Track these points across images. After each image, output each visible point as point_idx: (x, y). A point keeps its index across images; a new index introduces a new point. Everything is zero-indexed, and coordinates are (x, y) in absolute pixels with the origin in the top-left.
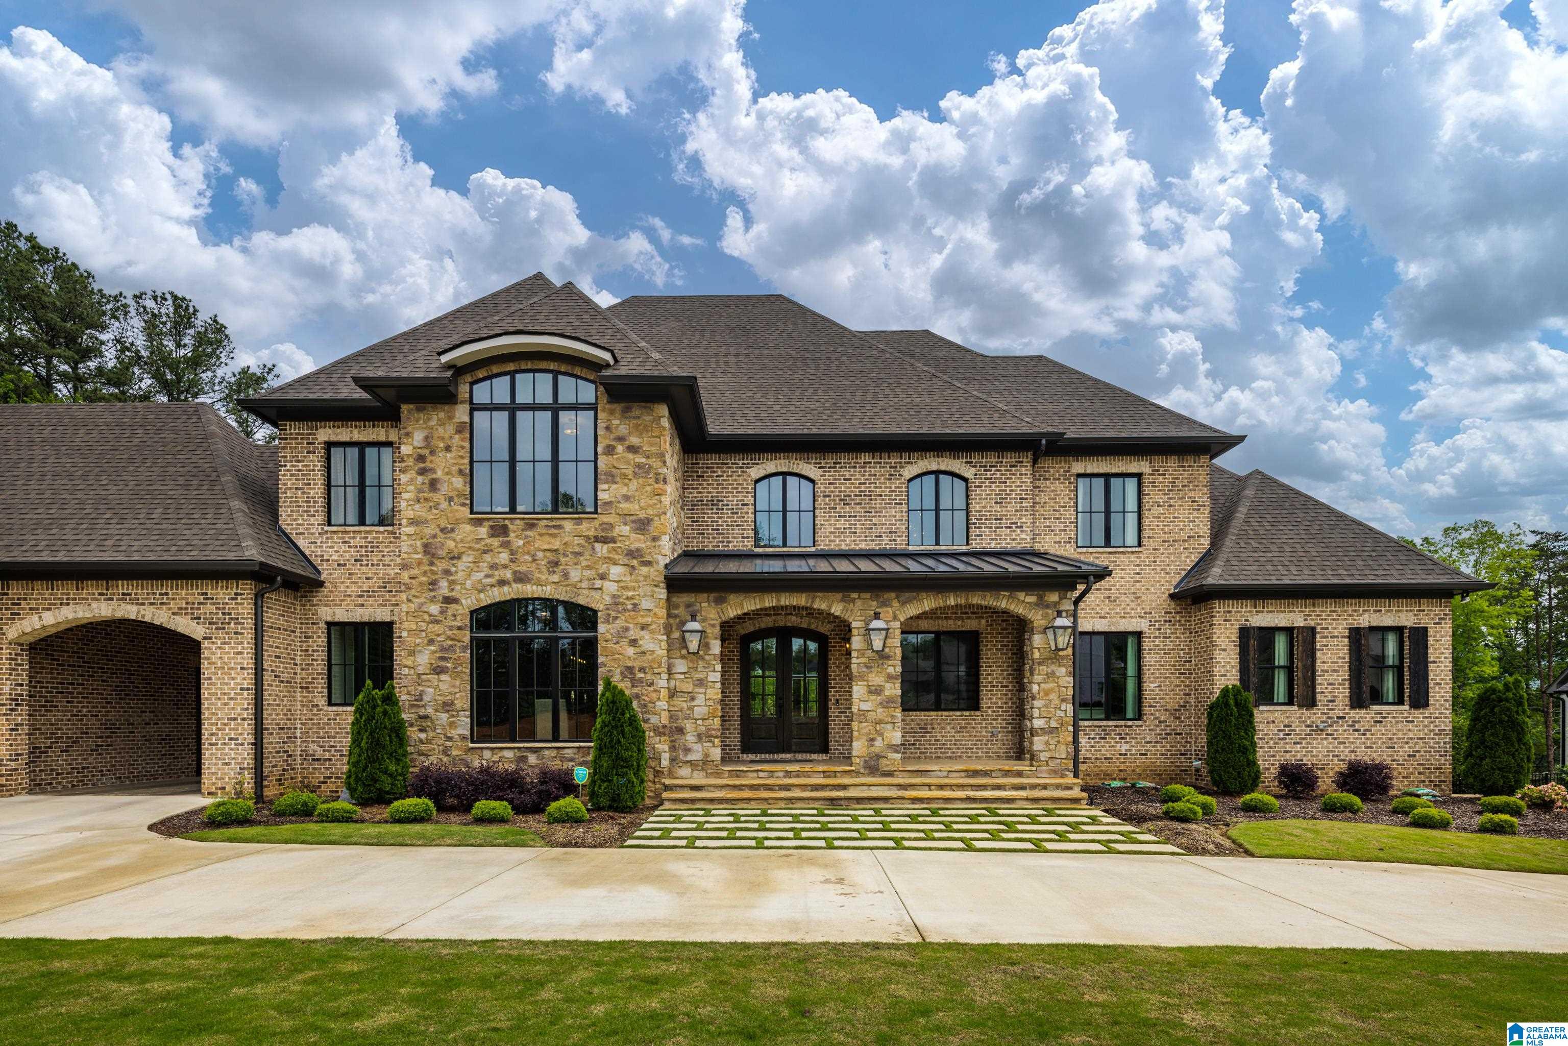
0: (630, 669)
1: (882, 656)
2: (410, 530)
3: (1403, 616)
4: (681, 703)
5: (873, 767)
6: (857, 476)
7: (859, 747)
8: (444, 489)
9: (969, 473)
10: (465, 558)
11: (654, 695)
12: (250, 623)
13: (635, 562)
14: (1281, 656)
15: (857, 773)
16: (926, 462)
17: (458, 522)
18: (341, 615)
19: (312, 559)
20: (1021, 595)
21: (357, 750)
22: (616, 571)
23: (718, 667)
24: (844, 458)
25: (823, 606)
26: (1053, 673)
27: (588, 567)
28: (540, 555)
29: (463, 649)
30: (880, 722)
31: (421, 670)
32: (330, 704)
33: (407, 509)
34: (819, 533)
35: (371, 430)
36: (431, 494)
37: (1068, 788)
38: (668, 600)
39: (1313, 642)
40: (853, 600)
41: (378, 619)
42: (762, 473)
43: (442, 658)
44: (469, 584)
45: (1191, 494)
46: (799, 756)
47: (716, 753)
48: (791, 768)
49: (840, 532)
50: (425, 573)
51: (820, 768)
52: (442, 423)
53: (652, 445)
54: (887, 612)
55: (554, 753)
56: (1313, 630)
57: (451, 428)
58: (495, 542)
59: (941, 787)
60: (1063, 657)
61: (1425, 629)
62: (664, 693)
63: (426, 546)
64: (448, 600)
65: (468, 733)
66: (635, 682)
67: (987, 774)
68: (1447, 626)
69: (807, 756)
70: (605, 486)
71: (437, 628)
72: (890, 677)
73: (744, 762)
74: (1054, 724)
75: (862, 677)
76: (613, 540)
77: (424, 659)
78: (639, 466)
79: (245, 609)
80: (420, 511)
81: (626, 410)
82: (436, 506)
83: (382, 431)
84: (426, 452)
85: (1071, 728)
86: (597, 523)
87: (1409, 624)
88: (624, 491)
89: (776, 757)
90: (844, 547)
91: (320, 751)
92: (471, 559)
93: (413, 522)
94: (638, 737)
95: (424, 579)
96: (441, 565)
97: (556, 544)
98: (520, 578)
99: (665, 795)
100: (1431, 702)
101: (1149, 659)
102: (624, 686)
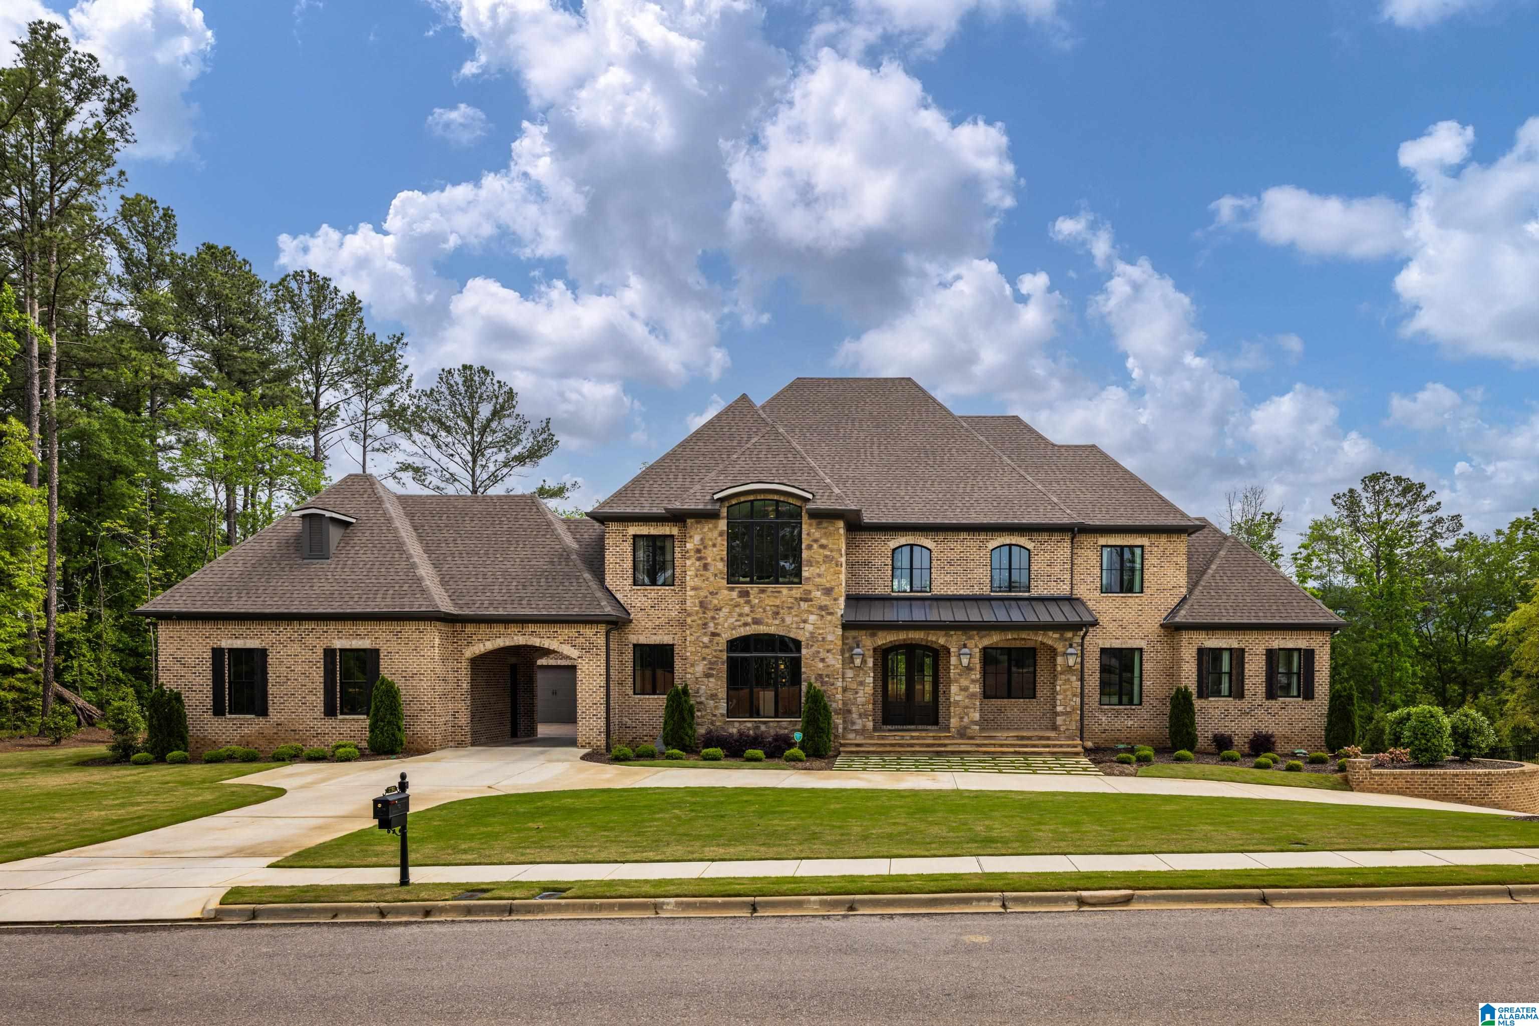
0: (820, 676)
1: (969, 668)
2: (692, 593)
3: (1299, 642)
4: (849, 695)
5: (962, 733)
6: (958, 547)
7: (954, 722)
8: (712, 569)
9: (1030, 545)
10: (724, 610)
11: (834, 691)
12: (604, 649)
13: (823, 613)
14: (1226, 667)
15: (953, 737)
16: (1003, 539)
17: (720, 589)
18: (643, 640)
19: (625, 606)
20: (1050, 633)
21: (672, 722)
22: (812, 618)
23: (872, 674)
24: (950, 536)
25: (934, 639)
26: (1069, 679)
27: (796, 616)
28: (768, 608)
29: (723, 663)
30: (967, 707)
31: (698, 675)
32: (635, 694)
33: (690, 582)
34: (934, 584)
35: (661, 528)
36: (704, 572)
37: (1075, 746)
38: (843, 635)
39: (1243, 658)
40: (952, 636)
41: (665, 643)
42: (897, 545)
43: (710, 669)
44: (726, 625)
45: (1175, 559)
46: (920, 727)
47: (870, 725)
48: (914, 734)
49: (947, 583)
50: (700, 618)
51: (931, 734)
52: (710, 530)
53: (834, 544)
54: (971, 643)
55: (775, 725)
56: (1242, 651)
57: (716, 534)
58: (742, 601)
59: (1001, 746)
60: (1075, 670)
61: (1313, 650)
62: (840, 690)
63: (701, 603)
64: (714, 634)
65: (725, 712)
66: (823, 683)
67: (1029, 738)
68: (1327, 648)
69: (925, 727)
70: (807, 569)
71: (707, 651)
72: (973, 681)
73: (884, 731)
74: (1068, 709)
75: (956, 681)
76: (811, 600)
77: (700, 668)
78: (826, 556)
79: (601, 641)
80: (697, 582)
81: (819, 524)
82: (707, 579)
83: (668, 529)
84: (701, 547)
85: (1079, 712)
86: (801, 590)
87: (1303, 647)
88: (818, 571)
89: (905, 727)
90: (949, 593)
91: (629, 722)
92: (727, 610)
93: (694, 589)
94: (828, 717)
95: (700, 622)
96: (710, 614)
97: (778, 602)
98: (756, 622)
99: (841, 749)
100: (1316, 695)
101: (1147, 666)
102: (818, 685)
